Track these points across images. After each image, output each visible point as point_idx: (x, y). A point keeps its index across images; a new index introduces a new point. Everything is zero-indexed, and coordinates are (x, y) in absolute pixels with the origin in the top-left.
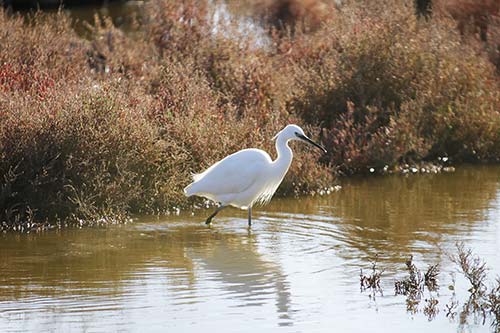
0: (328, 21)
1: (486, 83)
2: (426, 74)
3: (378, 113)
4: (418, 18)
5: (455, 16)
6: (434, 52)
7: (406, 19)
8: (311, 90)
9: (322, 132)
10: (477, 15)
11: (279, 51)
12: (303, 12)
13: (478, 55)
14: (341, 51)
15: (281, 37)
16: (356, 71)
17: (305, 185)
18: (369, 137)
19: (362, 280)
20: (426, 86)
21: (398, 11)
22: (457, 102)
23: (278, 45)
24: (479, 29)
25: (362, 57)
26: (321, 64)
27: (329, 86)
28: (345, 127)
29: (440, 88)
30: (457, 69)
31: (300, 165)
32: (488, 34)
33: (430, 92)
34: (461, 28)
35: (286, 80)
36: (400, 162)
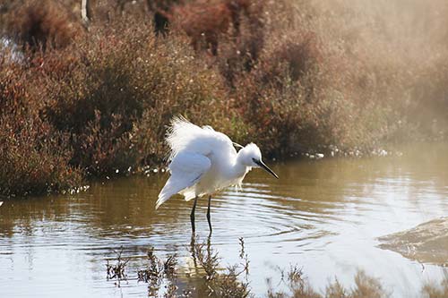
0: (76, 38)
1: (217, 93)
2: (165, 85)
3: (122, 120)
4: (157, 35)
5: (189, 34)
6: (171, 66)
7: (146, 36)
8: (61, 99)
9: (71, 138)
10: (208, 32)
11: (32, 65)
12: (53, 29)
13: (210, 67)
14: (88, 65)
15: (34, 52)
16: (103, 82)
17: (57, 185)
18: (114, 142)
19: (108, 270)
20: (165, 96)
21: (139, 29)
22: (192, 110)
23: (32, 59)
24: (210, 44)
25: (108, 70)
26: (70, 76)
27: (78, 96)
28: (93, 133)
29: (177, 98)
30: (191, 81)
31: (52, 167)
32: (219, 50)
33: (168, 101)
34: (194, 44)
35: (39, 91)
36: (142, 163)
